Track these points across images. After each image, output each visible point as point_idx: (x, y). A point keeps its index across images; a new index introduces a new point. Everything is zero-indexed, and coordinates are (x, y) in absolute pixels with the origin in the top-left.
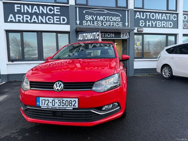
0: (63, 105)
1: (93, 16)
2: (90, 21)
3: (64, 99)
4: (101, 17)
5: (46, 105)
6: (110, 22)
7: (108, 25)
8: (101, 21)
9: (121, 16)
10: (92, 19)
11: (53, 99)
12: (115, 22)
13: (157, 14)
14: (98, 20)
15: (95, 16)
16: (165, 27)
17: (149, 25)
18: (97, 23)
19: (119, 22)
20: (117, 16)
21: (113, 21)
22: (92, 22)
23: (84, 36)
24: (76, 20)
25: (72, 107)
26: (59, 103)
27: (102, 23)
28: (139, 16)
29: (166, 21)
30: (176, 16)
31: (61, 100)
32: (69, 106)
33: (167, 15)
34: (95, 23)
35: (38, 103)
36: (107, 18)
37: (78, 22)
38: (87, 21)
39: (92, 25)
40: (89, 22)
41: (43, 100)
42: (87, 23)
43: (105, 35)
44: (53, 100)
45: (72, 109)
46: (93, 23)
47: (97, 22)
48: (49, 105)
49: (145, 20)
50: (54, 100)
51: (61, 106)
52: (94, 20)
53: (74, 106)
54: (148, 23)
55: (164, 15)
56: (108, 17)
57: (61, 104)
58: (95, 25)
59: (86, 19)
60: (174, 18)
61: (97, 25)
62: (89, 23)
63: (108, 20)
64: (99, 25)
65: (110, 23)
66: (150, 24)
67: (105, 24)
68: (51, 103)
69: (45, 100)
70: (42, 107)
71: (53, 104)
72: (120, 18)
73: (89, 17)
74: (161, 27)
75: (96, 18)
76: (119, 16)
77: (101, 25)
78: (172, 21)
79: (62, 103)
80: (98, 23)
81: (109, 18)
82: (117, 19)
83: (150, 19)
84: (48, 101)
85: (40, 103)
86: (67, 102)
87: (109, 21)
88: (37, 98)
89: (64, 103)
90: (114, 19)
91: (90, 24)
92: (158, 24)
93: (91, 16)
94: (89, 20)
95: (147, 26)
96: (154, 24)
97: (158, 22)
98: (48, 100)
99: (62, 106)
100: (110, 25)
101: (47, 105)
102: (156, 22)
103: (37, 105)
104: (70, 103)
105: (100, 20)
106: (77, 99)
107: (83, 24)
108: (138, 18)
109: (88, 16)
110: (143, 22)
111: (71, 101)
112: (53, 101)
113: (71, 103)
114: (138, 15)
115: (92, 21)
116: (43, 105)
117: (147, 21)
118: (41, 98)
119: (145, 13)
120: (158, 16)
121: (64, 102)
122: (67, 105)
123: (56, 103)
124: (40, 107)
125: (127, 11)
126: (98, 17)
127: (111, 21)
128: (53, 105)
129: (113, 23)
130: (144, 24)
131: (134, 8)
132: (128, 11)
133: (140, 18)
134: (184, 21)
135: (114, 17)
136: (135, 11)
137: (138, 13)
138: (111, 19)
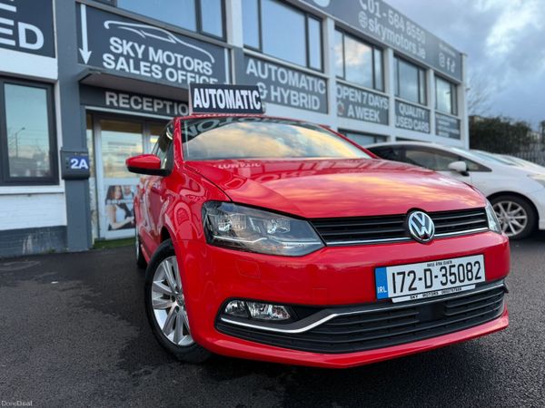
0: (453, 280)
1: (136, 45)
2: (127, 57)
3: (456, 261)
4: (160, 52)
5: (406, 291)
6: (184, 73)
7: (180, 81)
8: (158, 63)
9: (213, 61)
10: (132, 54)
11: (424, 266)
12: (200, 75)
13: (290, 72)
14: (151, 59)
15: (143, 47)
16: (306, 106)
17: (276, 97)
18: (148, 69)
19: (209, 77)
20: (204, 58)
21: (193, 71)
22: (131, 61)
23: (210, 96)
24: (80, 45)
25: (474, 281)
26: (443, 275)
27: (163, 72)
28: (254, 71)
29: (307, 92)
30: (324, 85)
31: (448, 266)
32: (466, 282)
33: (309, 78)
34: (142, 68)
35: (380, 290)
36: (176, 58)
37: (86, 54)
38: (117, 57)
39: (133, 71)
40: (122, 59)
41: (398, 274)
42: (116, 61)
43: (172, 108)
44: (426, 270)
45: (473, 287)
46: (137, 67)
47: (148, 64)
48: (415, 289)
49: (268, 82)
50: (429, 270)
51: (449, 285)
52: (140, 56)
53: (477, 278)
54: (273, 93)
55: (303, 77)
56: (179, 56)
57: (449, 278)
58: (143, 73)
59: (112, 48)
60: (322, 89)
61: (149, 75)
62: (122, 64)
63: (179, 66)
64: (154, 74)
65: (186, 76)
66: (278, 94)
67: (171, 75)
68: (420, 279)
69: (404, 273)
70: (394, 300)
71: (429, 284)
72: (210, 65)
73: (122, 45)
74: (298, 107)
75: (146, 53)
76: (210, 61)
77: (160, 76)
78: (318, 94)
79: (451, 274)
80: (150, 67)
81: (182, 60)
82: (203, 68)
83: (277, 84)
84: (412, 275)
85: (386, 289)
86: (461, 268)
87: (183, 69)
88: (377, 270)
89: (454, 274)
90: (196, 66)
91: (125, 67)
92: (292, 98)
93: (130, 43)
94: (122, 55)
95: (273, 99)
96: (286, 96)
97: (293, 92)
98: (413, 272)
99: (452, 283)
100: (185, 81)
101: (410, 289)
102: (288, 91)
103: (379, 297)
104: (468, 271)
105: (156, 60)
106: (482, 256)
107: (105, 64)
108: (252, 74)
109: (119, 41)
110: (264, 87)
111: (470, 264)
112: (428, 273)
113: (471, 271)
114: (252, 67)
115: (132, 58)
116: (398, 293)
117: (272, 87)
118: (390, 270)
119: (266, 65)
120: (292, 79)
121: (454, 270)
122: (462, 279)
123: (436, 277)
124: (389, 301)
125: (226, 51)
126: (151, 50)
127: (187, 71)
128: (427, 287)
129: (195, 78)
130: (265, 92)
131: (245, 47)
132: (229, 50)
133: (256, 75)
134: (338, 99)
135: (196, 61)
136: (246, 55)
137: (251, 61)
138: (189, 63)
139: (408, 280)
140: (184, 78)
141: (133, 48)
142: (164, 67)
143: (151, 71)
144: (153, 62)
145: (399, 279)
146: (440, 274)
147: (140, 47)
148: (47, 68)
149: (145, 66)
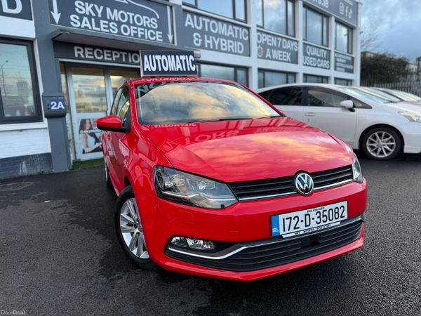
0: (325, 220)
1: (96, 6)
2: (90, 17)
3: (327, 207)
4: (115, 11)
5: (292, 229)
6: (136, 28)
7: (132, 35)
8: (114, 21)
9: (158, 17)
10: (93, 14)
11: (305, 212)
12: (148, 29)
13: (220, 24)
14: (108, 18)
15: (102, 8)
16: (233, 51)
17: (209, 44)
18: (107, 26)
19: (155, 30)
20: (151, 15)
21: (142, 26)
22: (93, 20)
24: (51, 9)
25: (340, 219)
26: (318, 217)
27: (119, 28)
28: (191, 23)
29: (234, 39)
30: (247, 33)
31: (321, 211)
32: (334, 220)
33: (234, 27)
34: (102, 26)
35: (274, 230)
36: (128, 16)
37: (57, 16)
38: (81, 17)
39: (94, 28)
40: (85, 19)
41: (287, 219)
42: (81, 21)
43: (127, 57)
44: (306, 215)
45: (339, 223)
46: (98, 25)
47: (107, 22)
48: (298, 228)
49: (202, 32)
50: (309, 215)
51: (322, 223)
52: (100, 16)
53: (341, 217)
54: (207, 41)
55: (230, 27)
56: (131, 14)
57: (322, 219)
58: (103, 30)
59: (77, 10)
60: (245, 37)
61: (108, 31)
62: (86, 23)
63: (131, 22)
64: (111, 30)
65: (137, 30)
66: (211, 42)
67: (125, 30)
68: (302, 221)
69: (291, 218)
70: (284, 236)
71: (308, 224)
72: (156, 21)
73: (85, 7)
74: (226, 52)
75: (104, 13)
76: (155, 17)
77: (116, 31)
78: (242, 41)
79: (323, 216)
80: (108, 25)
81: (133, 17)
82: (150, 23)
83: (210, 33)
84: (296, 219)
85: (279, 229)
86: (331, 211)
87: (134, 24)
88: (273, 217)
89: (326, 216)
90: (145, 22)
91: (88, 25)
92: (222, 44)
93: (91, 5)
94: (85, 15)
95: (206, 46)
96: (217, 43)
97: (222, 40)
98: (297, 217)
99: (324, 222)
100: (136, 35)
101: (295, 228)
102: (218, 39)
103: (273, 235)
104: (336, 213)
105: (113, 18)
106: (346, 202)
107: (72, 23)
108: (189, 26)
109: (83, 4)
110: (200, 36)
111: (337, 208)
112: (308, 217)
113: (338, 213)
114: (189, 21)
115: (93, 17)
116: (287, 231)
117: (206, 37)
118: (281, 217)
119: (200, 18)
120: (222, 29)
121: (326, 213)
122: (331, 218)
123: (313, 219)
124: (280, 237)
125: (168, 8)
126: (108, 10)
127: (138, 26)
128: (306, 226)
129: (144, 32)
130: (200, 40)
131: (184, 4)
132: (171, 7)
133: (193, 27)
134: (258, 44)
135: (145, 17)
136: (184, 10)
137: (189, 16)
138: (139, 20)
139: (294, 222)
140: (136, 32)
141: (93, 9)
142: (119, 24)
143: (109, 28)
144: (110, 21)
145: (287, 222)
146: (316, 217)
147: (99, 8)
148: (26, 29)
149: (104, 24)
